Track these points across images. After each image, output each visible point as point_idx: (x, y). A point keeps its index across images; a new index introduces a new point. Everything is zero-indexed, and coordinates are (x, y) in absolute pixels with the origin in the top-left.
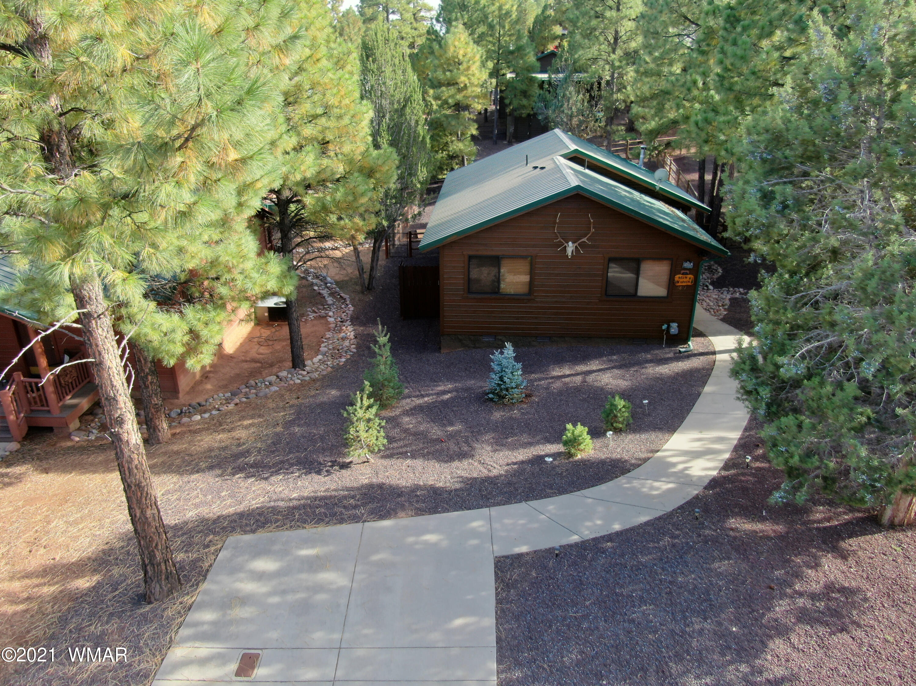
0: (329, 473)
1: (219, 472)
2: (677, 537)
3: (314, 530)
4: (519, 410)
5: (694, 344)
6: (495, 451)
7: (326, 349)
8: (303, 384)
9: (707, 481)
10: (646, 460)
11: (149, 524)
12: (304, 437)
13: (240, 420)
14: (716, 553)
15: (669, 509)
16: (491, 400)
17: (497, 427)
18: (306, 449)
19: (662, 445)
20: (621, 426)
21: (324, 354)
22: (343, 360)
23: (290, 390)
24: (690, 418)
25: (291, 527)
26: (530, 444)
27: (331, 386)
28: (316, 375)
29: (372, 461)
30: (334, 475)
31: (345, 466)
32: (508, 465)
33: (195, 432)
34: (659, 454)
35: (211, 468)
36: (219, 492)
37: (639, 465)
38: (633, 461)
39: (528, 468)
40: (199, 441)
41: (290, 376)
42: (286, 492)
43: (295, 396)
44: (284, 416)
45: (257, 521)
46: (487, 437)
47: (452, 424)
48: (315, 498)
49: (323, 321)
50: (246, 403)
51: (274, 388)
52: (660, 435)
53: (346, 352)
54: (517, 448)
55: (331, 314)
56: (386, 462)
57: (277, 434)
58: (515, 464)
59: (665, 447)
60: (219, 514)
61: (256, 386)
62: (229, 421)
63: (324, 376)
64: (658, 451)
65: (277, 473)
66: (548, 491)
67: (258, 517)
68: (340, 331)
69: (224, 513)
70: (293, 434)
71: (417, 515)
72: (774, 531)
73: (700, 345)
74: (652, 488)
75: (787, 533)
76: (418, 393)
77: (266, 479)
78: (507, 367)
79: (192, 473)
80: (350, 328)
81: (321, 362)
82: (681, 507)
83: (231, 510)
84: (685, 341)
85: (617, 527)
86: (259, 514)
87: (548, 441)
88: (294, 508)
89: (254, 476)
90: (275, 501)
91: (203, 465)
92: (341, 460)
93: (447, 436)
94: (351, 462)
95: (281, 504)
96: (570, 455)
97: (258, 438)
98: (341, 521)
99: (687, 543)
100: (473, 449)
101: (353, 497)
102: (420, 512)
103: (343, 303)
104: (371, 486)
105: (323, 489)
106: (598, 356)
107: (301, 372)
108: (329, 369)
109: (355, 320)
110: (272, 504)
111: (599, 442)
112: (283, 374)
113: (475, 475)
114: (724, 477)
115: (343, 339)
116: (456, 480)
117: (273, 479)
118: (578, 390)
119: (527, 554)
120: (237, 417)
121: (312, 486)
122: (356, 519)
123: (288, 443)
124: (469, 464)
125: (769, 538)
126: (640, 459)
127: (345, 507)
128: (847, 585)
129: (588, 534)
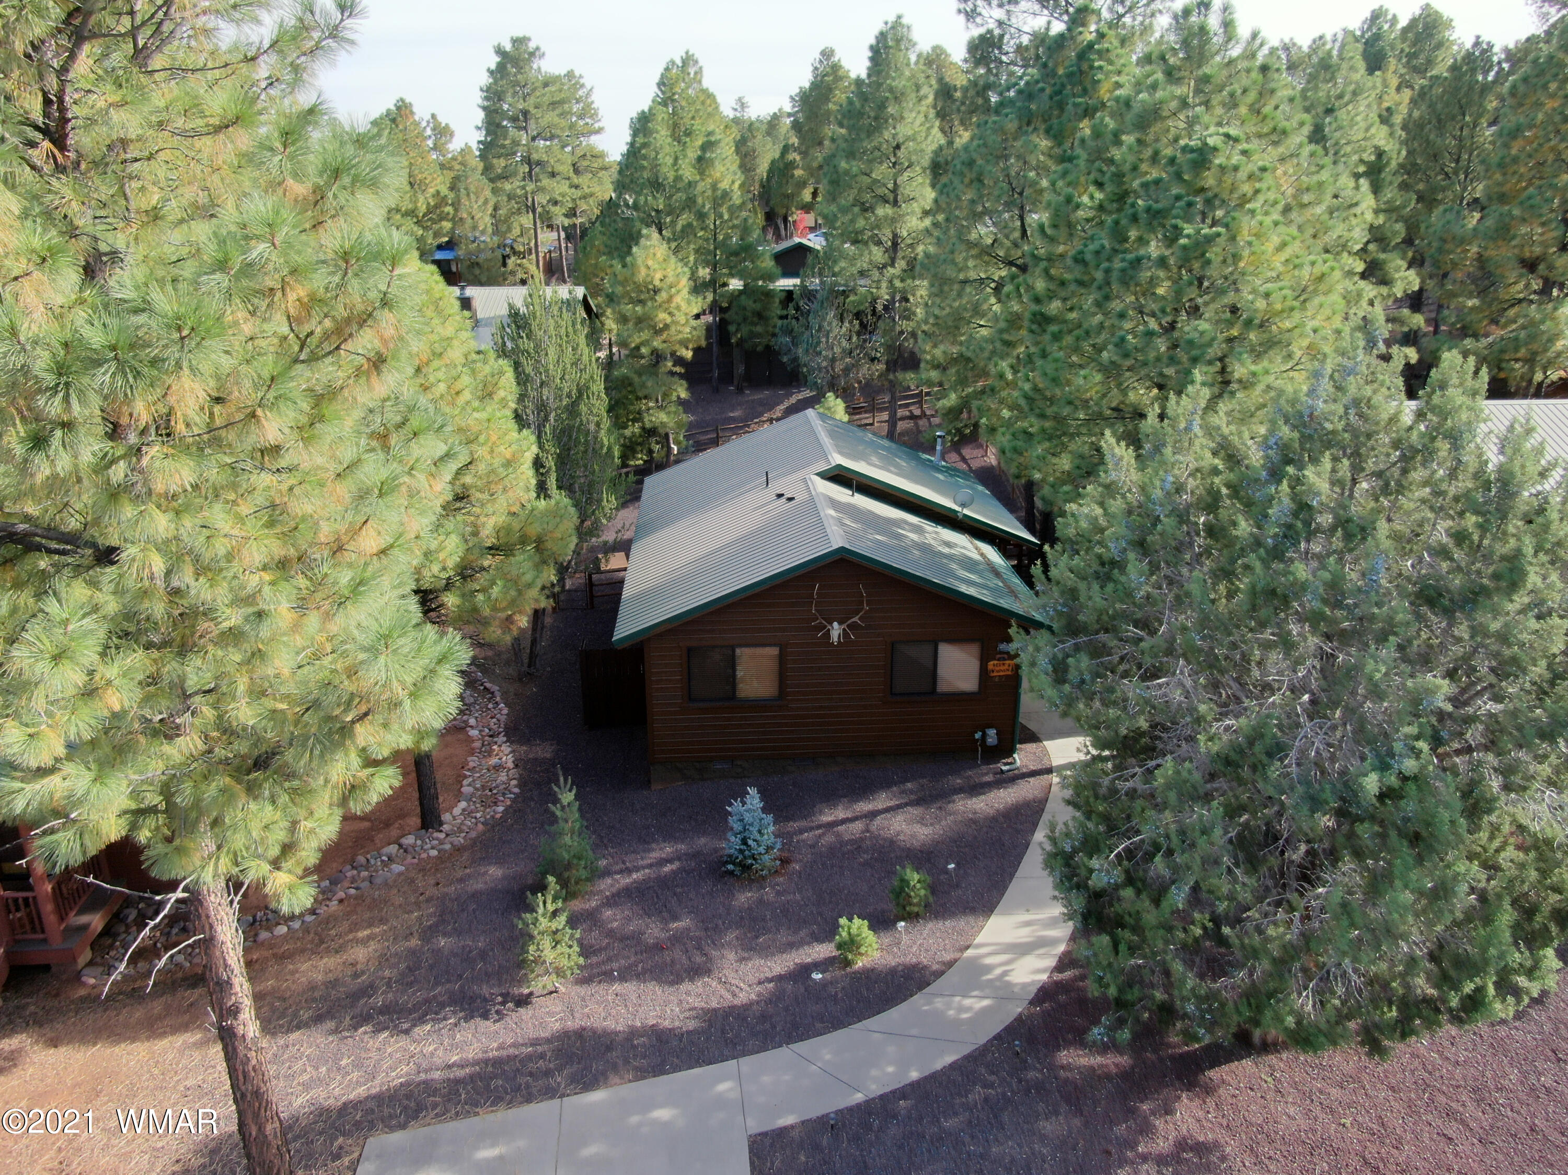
0: (501, 1015)
1: (330, 1024)
2: (991, 1086)
3: (491, 1117)
4: (773, 887)
5: (1023, 757)
6: (742, 960)
7: (471, 789)
8: (442, 858)
9: (1034, 990)
10: (950, 964)
11: (269, 1144)
12: (455, 955)
13: (351, 931)
14: (1041, 1107)
15: (982, 1039)
16: (731, 873)
17: (742, 918)
18: (460, 977)
19: (974, 936)
20: (916, 909)
21: (469, 800)
22: (501, 809)
23: (422, 869)
24: (1015, 888)
25: (457, 1114)
26: (792, 946)
27: (486, 859)
28: (460, 840)
29: (562, 989)
30: (508, 1019)
31: (523, 1001)
32: (760, 983)
33: (282, 958)
34: (969, 953)
35: (318, 1019)
36: (337, 1060)
37: (942, 973)
38: (935, 967)
39: (789, 987)
40: (293, 973)
41: (419, 842)
42: (440, 1053)
43: (432, 881)
44: (419, 918)
45: (406, 1108)
46: (731, 936)
47: (675, 918)
48: (486, 1061)
49: (461, 736)
50: (356, 898)
51: (397, 868)
52: (971, 919)
53: (504, 795)
54: (773, 955)
55: (472, 721)
56: (582, 990)
57: (413, 952)
58: (770, 980)
59: (978, 940)
60: (344, 1098)
61: (367, 866)
62: (333, 932)
63: (474, 841)
64: (968, 947)
65: (421, 1020)
66: (819, 1025)
67: (406, 1102)
68: (490, 753)
69: (352, 1097)
70: (437, 952)
71: (637, 1079)
72: (1116, 1065)
73: (1032, 757)
74: (962, 1009)
75: (1133, 1067)
76: (622, 866)
77: (407, 1032)
78: (752, 825)
79: (289, 1030)
80: (506, 749)
81: (466, 813)
82: (998, 1037)
83: (361, 1092)
84: (1010, 751)
85: (914, 1075)
86: (408, 1096)
87: (818, 938)
88: (458, 1081)
89: (387, 1028)
90: (426, 1071)
91: (305, 1015)
92: (516, 991)
93: (669, 939)
94: (531, 994)
95: (437, 1075)
96: (848, 963)
97: (383, 959)
98: (529, 1099)
99: (1004, 1094)
100: (710, 960)
101: (542, 1056)
102: (642, 1073)
103: (490, 700)
104: (564, 1035)
105: (495, 1045)
106: (886, 784)
107: (436, 835)
108: (480, 827)
109: (513, 733)
110: (423, 1076)
111: (887, 938)
112: (409, 840)
113: (714, 1005)
114: (1057, 984)
115: (498, 768)
116: (687, 1014)
117: (419, 1031)
118: (858, 845)
119: (792, 1127)
120: (346, 925)
121: (479, 1041)
122: (551, 1093)
123: (431, 967)
124: (706, 985)
125: (1108, 1077)
126: (944, 963)
127: (531, 1074)
128: (1201, 1139)
129: (875, 1089)
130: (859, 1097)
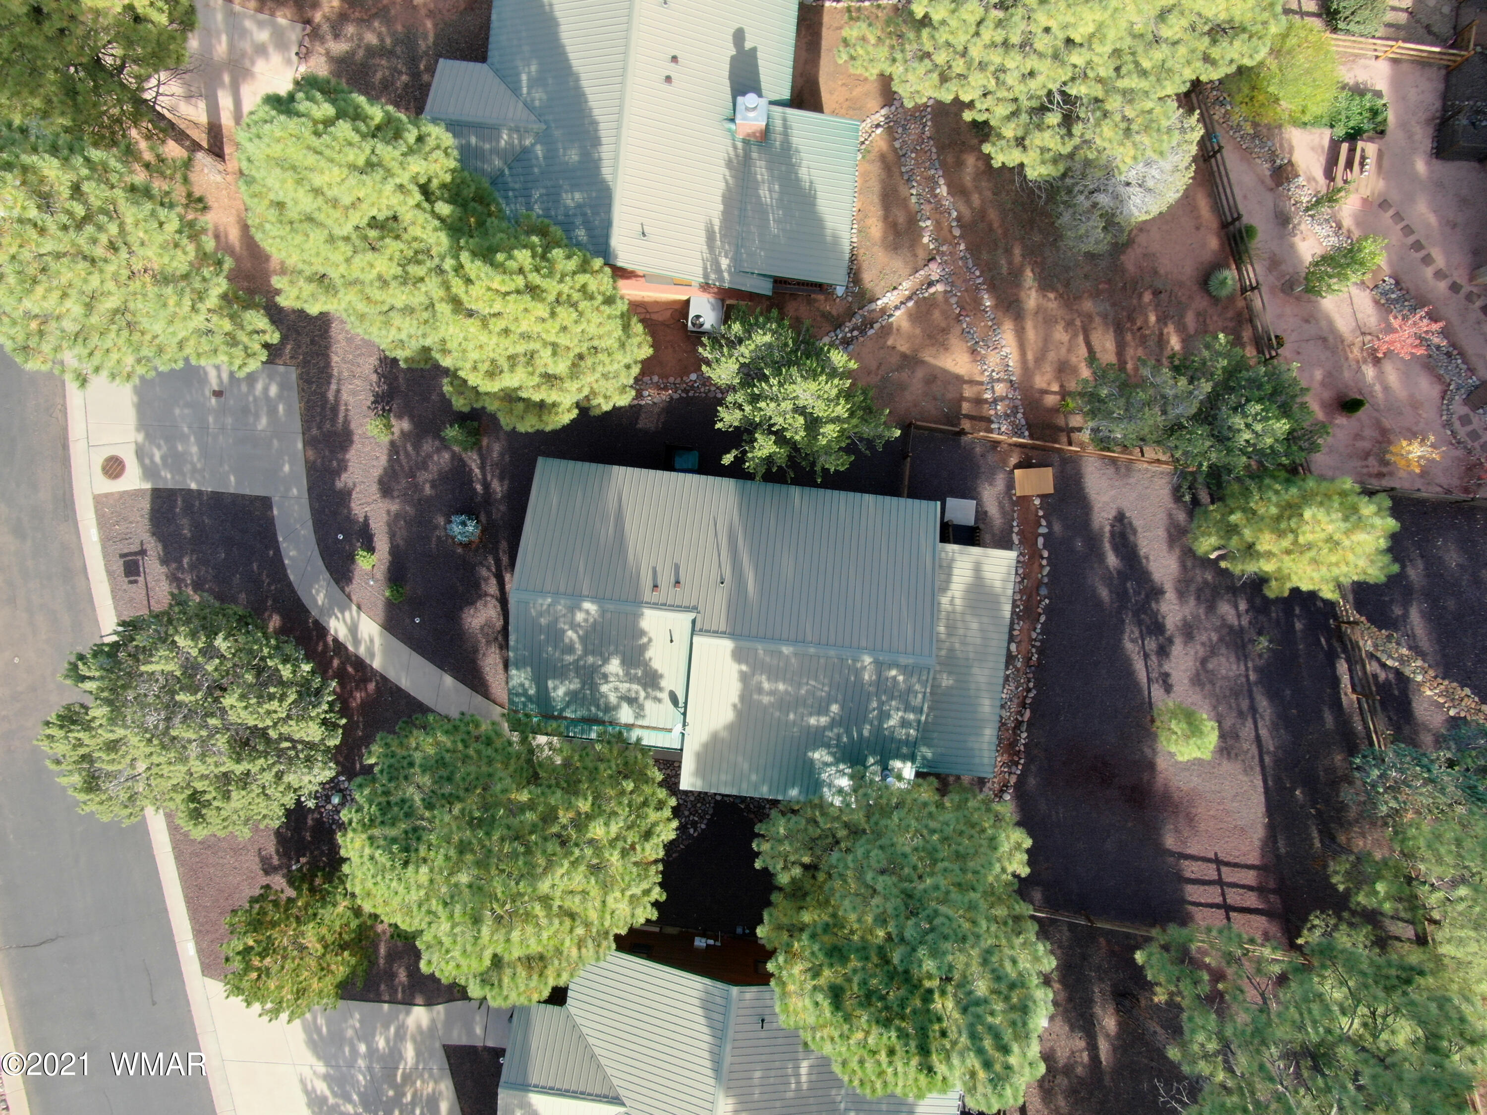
19: (367, 615)
25: (302, 395)
34: (355, 609)
37: (343, 592)
38: (347, 590)
45: (314, 378)
46: (411, 510)
47: (434, 487)
48: (338, 405)
54: (388, 526)
58: (367, 521)
59: (364, 615)
64: (360, 610)
67: (319, 376)
71: (307, 461)
77: (375, 371)
88: (326, 395)
90: (339, 382)
93: (418, 483)
95: (334, 387)
98: (305, 422)
99: (263, 589)
100: (394, 499)
101: (335, 426)
104: (349, 435)
105: (350, 408)
110: (335, 382)
113: (355, 496)
114: (326, 635)
116: (351, 484)
117: (375, 376)
121: (356, 402)
124: (373, 494)
126: (349, 595)
127: (323, 422)
129: (283, 545)
130: (280, 539)
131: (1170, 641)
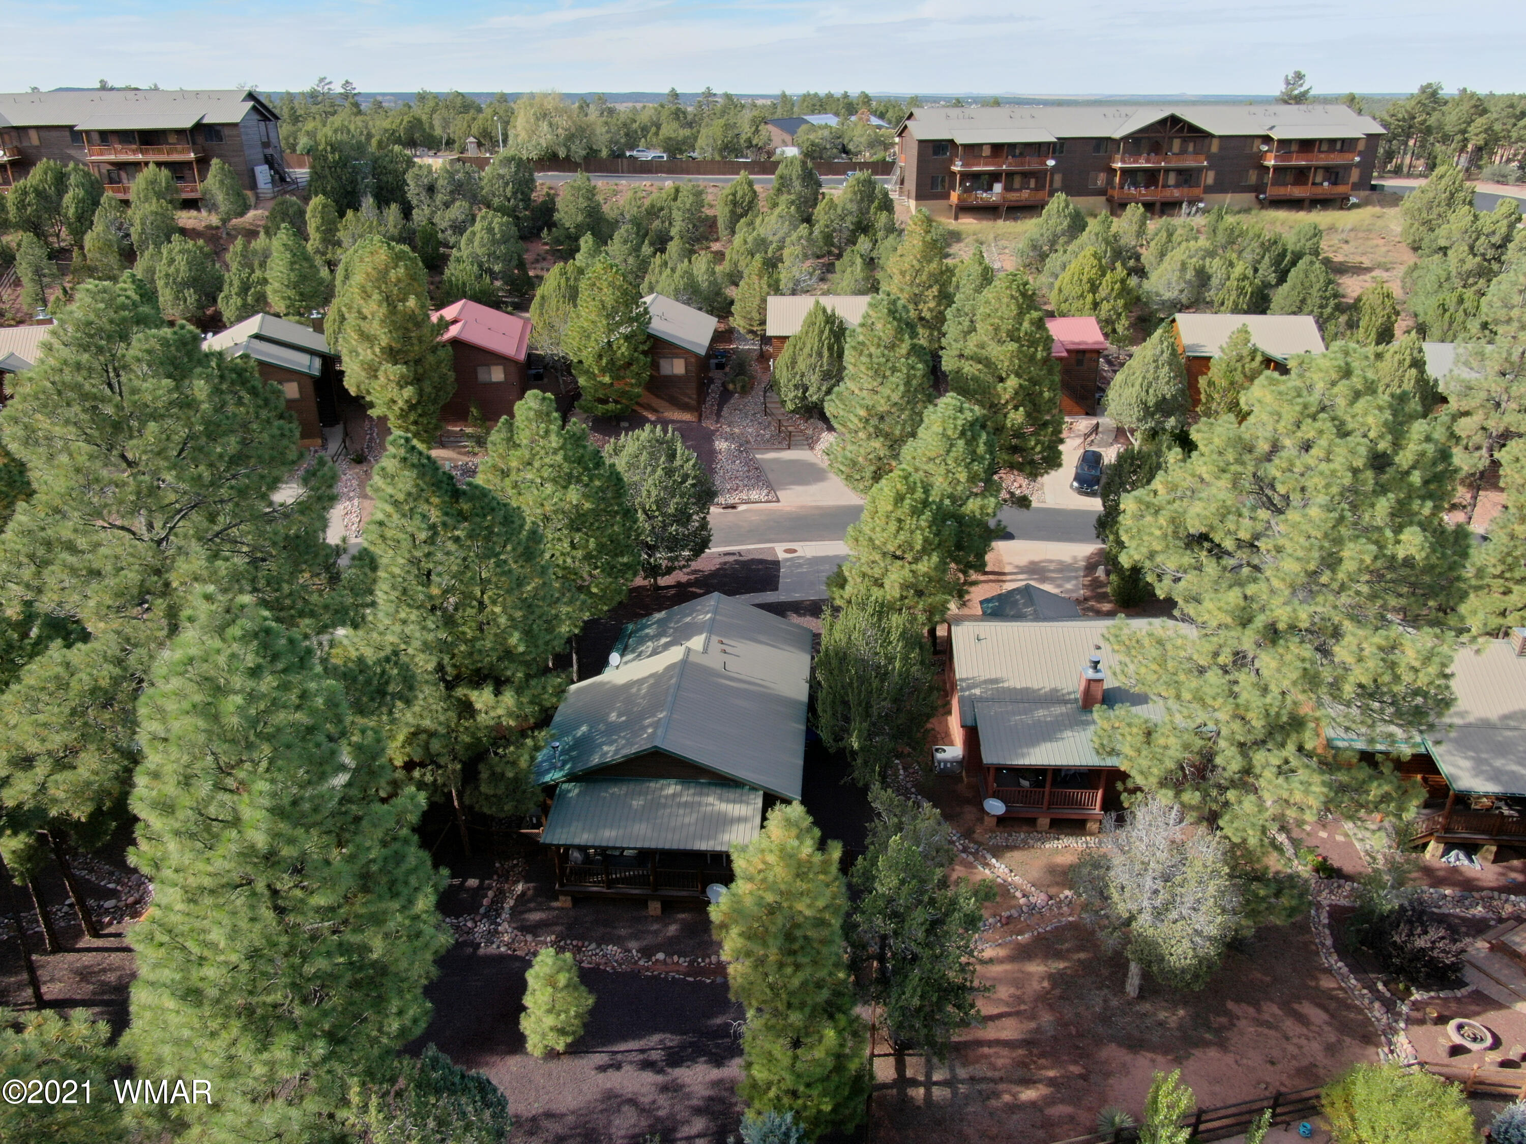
131: (660, 1071)
